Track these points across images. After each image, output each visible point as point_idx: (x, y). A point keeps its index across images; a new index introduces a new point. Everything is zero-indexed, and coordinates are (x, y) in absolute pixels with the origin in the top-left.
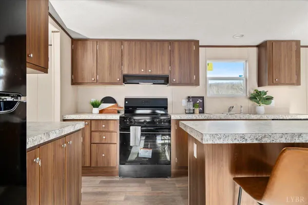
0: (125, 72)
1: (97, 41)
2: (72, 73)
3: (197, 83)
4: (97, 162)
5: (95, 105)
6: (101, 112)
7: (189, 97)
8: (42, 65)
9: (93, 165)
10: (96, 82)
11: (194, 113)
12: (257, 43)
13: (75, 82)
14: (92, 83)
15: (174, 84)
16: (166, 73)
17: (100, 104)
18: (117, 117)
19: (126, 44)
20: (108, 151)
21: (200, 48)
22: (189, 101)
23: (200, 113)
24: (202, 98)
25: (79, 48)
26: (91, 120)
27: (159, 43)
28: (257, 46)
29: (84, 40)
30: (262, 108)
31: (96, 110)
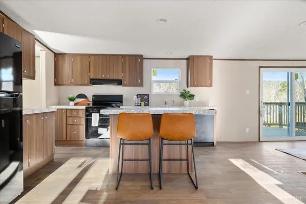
0: (92, 77)
1: (72, 55)
2: (55, 78)
3: (141, 85)
4: (71, 137)
5: (72, 100)
6: (76, 104)
7: (138, 94)
8: (32, 76)
9: (68, 139)
10: (72, 84)
11: (141, 105)
12: (186, 57)
13: (56, 84)
14: (69, 84)
15: (126, 85)
16: (120, 78)
17: (75, 99)
18: (84, 107)
19: (92, 57)
20: (78, 129)
21: (144, 60)
22: (138, 97)
23: (145, 105)
24: (148, 95)
25: (60, 59)
26: (67, 109)
27: (115, 57)
28: (187, 59)
29: (63, 55)
30: (187, 102)
31: (72, 103)
